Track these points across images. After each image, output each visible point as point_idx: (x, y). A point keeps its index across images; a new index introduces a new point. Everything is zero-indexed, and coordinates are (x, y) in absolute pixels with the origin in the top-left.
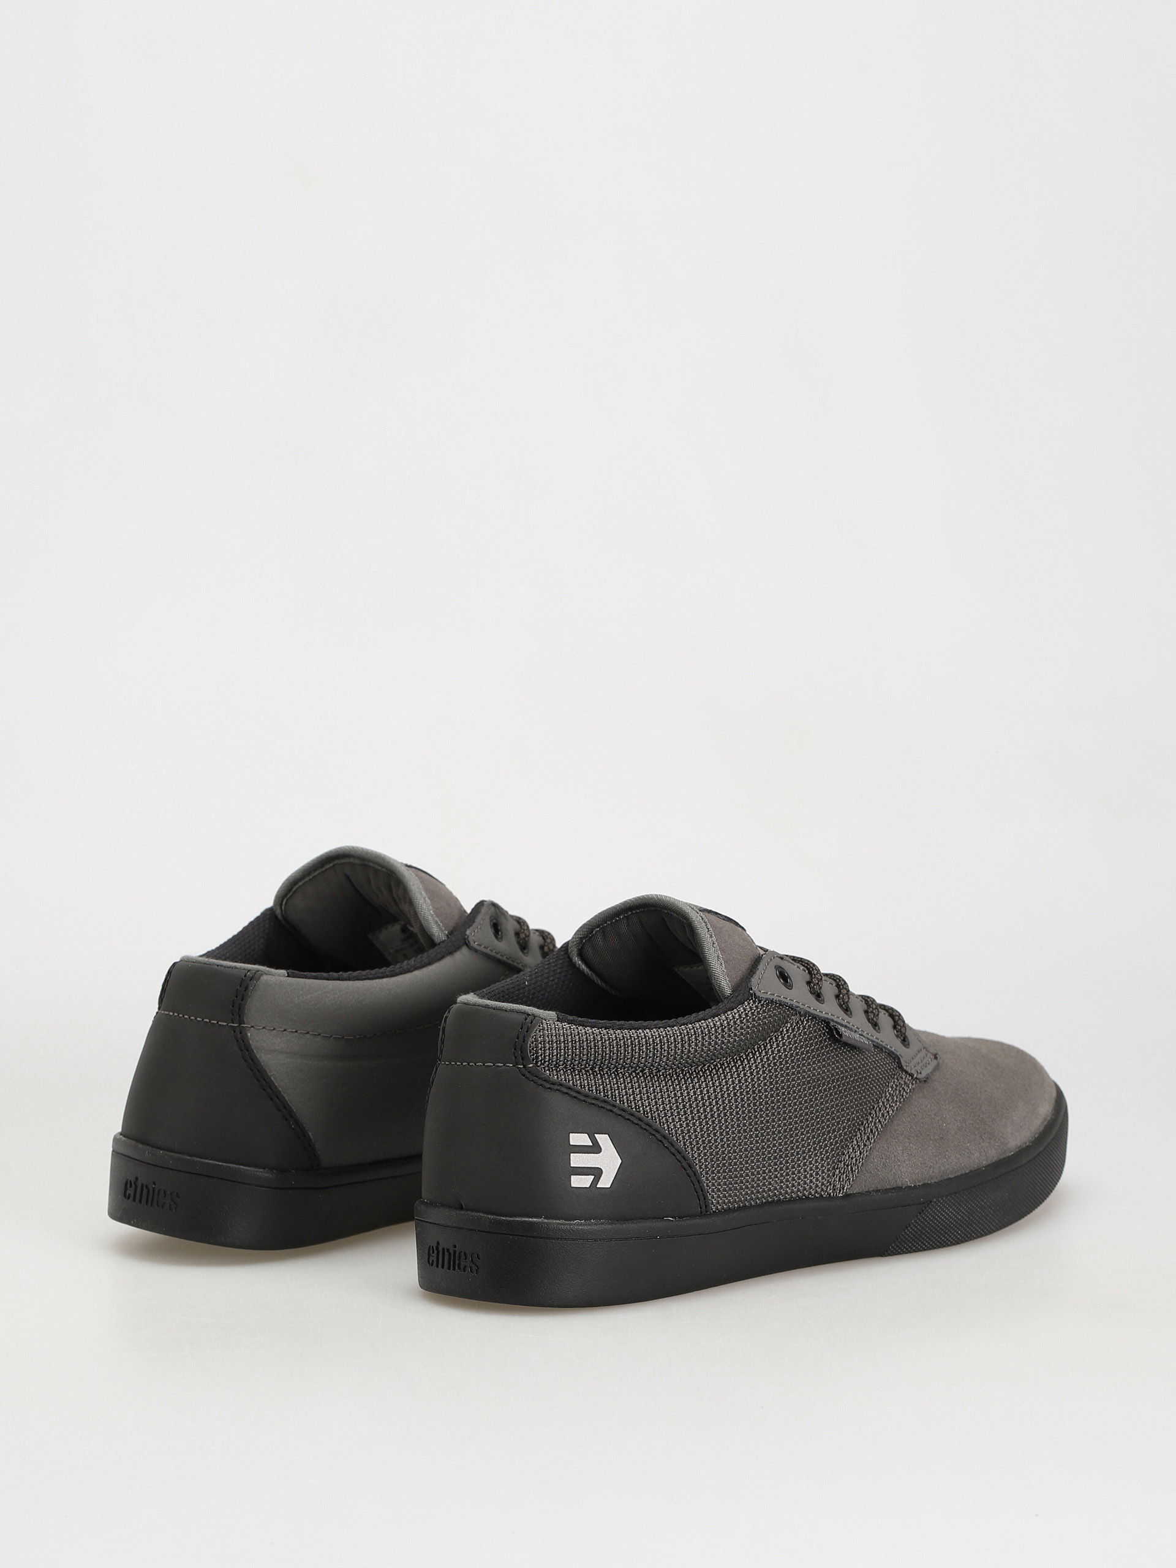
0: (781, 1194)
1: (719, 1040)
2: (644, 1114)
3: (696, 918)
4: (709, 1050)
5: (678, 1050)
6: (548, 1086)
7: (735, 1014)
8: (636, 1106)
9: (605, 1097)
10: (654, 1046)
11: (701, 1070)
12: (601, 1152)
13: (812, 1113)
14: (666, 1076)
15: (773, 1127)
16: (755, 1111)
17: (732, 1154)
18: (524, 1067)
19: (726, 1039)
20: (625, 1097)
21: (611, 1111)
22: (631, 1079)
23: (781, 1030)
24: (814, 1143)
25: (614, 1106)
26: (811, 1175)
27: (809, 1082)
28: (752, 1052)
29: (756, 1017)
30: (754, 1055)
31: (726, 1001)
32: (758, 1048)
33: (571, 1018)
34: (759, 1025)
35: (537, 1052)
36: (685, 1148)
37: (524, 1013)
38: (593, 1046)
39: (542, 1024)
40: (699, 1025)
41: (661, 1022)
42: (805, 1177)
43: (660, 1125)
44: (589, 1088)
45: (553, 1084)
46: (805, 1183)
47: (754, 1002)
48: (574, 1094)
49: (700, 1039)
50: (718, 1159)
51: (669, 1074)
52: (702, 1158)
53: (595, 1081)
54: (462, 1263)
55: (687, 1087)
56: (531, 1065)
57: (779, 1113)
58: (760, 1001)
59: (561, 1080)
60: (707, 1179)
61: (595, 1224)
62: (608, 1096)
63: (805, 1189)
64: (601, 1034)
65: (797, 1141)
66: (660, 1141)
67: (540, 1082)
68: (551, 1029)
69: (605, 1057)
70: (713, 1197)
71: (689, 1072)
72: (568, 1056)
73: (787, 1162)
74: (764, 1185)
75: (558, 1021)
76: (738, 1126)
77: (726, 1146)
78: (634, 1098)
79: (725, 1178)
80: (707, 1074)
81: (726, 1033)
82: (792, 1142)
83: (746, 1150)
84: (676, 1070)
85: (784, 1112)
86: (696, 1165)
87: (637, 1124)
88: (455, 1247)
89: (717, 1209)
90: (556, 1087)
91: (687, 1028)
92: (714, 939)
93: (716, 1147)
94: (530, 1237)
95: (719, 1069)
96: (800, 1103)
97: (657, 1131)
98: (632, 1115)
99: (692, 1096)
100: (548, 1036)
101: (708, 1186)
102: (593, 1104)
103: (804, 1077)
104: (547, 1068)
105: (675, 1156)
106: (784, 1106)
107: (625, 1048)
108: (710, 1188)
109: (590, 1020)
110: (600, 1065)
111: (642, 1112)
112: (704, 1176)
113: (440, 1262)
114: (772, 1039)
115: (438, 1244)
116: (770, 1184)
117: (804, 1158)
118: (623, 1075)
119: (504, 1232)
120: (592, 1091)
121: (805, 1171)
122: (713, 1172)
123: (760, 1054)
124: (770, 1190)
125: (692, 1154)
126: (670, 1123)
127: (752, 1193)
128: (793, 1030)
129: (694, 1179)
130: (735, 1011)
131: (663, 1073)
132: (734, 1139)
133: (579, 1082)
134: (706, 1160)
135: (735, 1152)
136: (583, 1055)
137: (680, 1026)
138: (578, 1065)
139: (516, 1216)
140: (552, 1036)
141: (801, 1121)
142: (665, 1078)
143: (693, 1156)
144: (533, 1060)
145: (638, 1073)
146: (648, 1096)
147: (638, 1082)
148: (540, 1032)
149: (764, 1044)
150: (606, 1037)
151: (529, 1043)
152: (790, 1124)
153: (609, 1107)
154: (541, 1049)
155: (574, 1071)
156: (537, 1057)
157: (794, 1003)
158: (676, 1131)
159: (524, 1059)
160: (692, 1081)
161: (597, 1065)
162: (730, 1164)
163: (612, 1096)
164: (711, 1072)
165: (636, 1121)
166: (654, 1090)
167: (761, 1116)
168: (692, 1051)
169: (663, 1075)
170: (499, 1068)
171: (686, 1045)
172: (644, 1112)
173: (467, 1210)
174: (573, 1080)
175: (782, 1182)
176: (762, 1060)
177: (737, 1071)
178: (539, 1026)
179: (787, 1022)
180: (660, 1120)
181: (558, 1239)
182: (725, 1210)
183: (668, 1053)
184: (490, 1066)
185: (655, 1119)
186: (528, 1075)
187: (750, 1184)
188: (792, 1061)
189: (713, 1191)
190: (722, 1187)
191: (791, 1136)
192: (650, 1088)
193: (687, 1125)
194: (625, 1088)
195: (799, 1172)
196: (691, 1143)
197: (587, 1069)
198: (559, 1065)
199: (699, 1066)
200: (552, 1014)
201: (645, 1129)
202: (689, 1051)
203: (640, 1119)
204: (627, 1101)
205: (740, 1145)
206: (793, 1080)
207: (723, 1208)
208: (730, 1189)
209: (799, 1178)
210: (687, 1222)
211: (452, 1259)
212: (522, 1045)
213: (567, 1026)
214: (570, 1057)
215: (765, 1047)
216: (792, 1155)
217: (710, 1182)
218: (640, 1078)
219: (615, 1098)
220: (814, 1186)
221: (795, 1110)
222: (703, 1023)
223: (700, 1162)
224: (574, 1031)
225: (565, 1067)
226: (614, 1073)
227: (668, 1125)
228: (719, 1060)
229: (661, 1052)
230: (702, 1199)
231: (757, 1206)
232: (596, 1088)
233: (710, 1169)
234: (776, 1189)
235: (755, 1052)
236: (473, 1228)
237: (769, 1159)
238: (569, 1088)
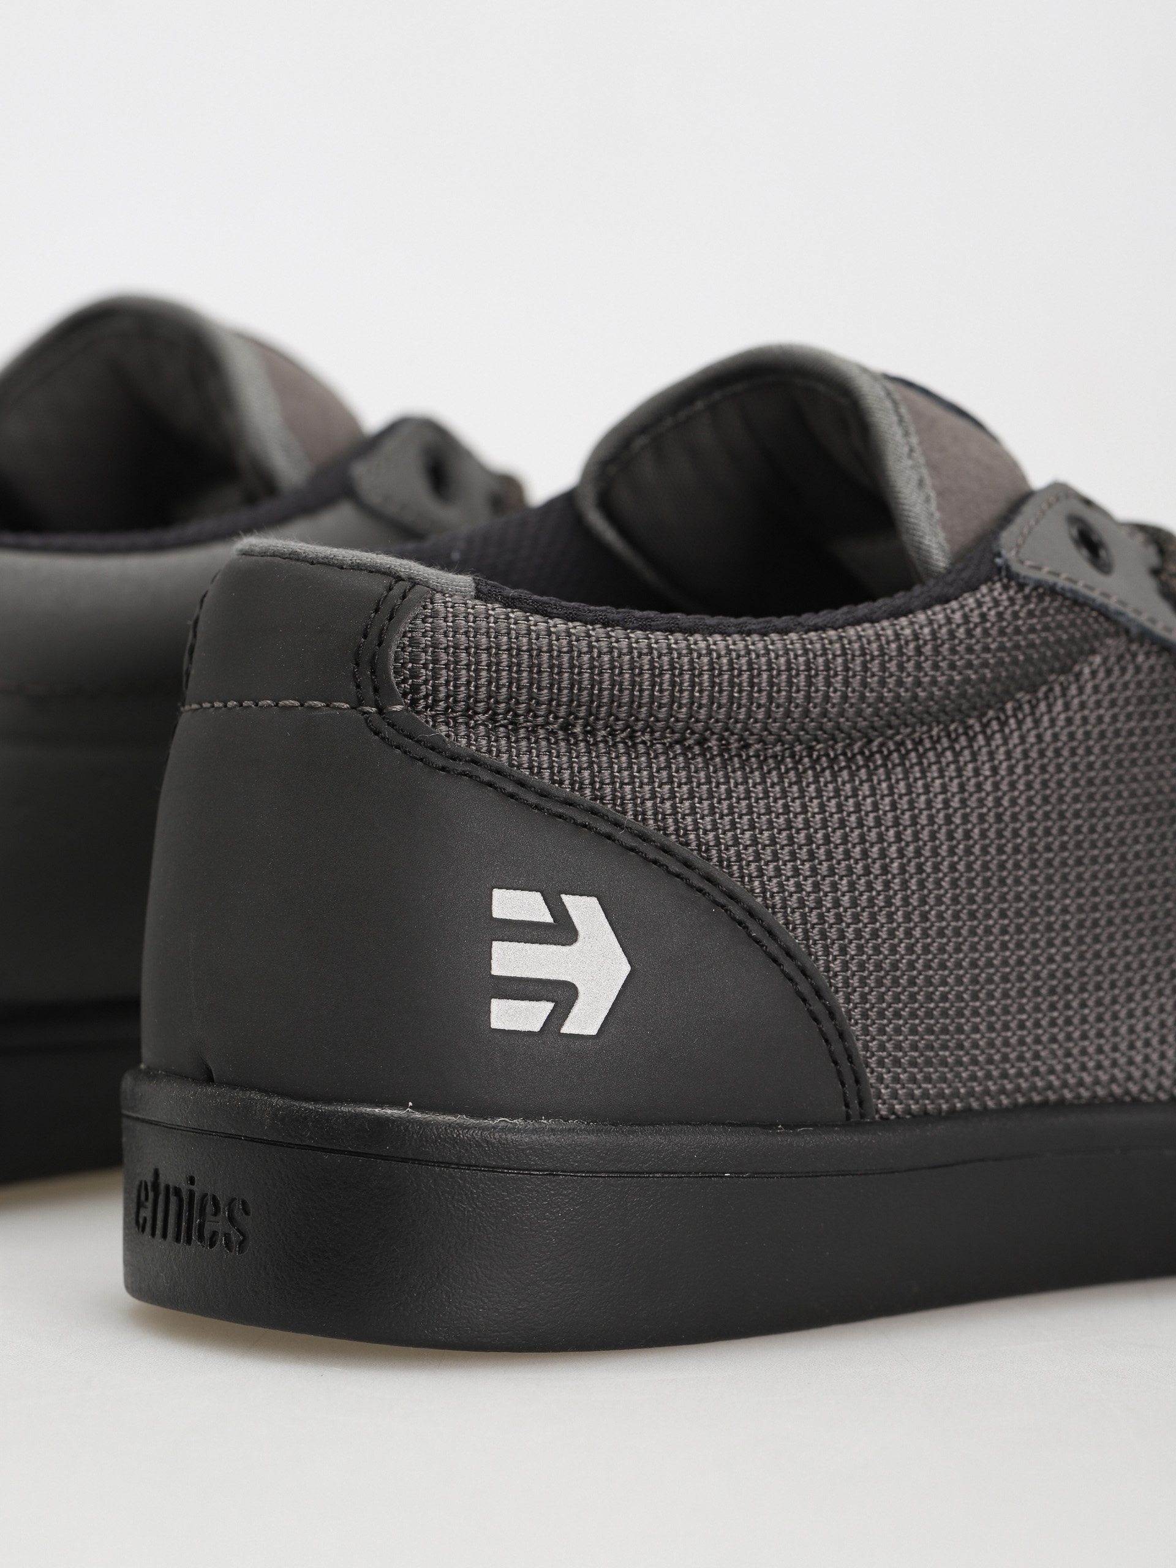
0: (1065, 1084)
1: (909, 675)
2: (699, 850)
3: (874, 397)
4: (881, 698)
5: (798, 691)
6: (440, 762)
7: (953, 612)
8: (677, 830)
9: (595, 799)
10: (732, 677)
11: (862, 753)
12: (576, 941)
13: (1152, 885)
14: (766, 759)
15: (1049, 911)
16: (1002, 866)
17: (936, 971)
18: (380, 711)
19: (926, 675)
20: (649, 804)
21: (609, 837)
22: (668, 761)
23: (1077, 668)
24: (1157, 962)
25: (617, 824)
26: (1147, 1043)
27: (1146, 808)
28: (998, 719)
29: (1009, 624)
30: (1003, 724)
31: (931, 582)
32: (1015, 710)
33: (512, 593)
34: (1017, 647)
35: (414, 675)
36: (808, 947)
37: (387, 573)
38: (566, 665)
39: (432, 603)
40: (857, 632)
41: (754, 621)
42: (1132, 1046)
43: (743, 882)
44: (552, 774)
45: (455, 757)
46: (1131, 1062)
47: (1006, 588)
48: (511, 788)
49: (858, 669)
50: (895, 982)
51: (775, 756)
52: (853, 975)
53: (570, 758)
54: (207, 1224)
55: (819, 791)
56: (398, 708)
57: (1065, 878)
58: (1021, 587)
59: (478, 750)
60: (865, 1031)
61: (553, 1130)
62: (602, 798)
63: (1129, 1078)
64: (589, 636)
65: (1112, 954)
66: (740, 923)
67: (419, 751)
68: (455, 616)
69: (600, 695)
70: (881, 1079)
71: (827, 755)
72: (498, 687)
73: (1083, 1005)
74: (1021, 1058)
75: (477, 597)
76: (955, 900)
77: (918, 948)
78: (674, 807)
79: (913, 1031)
80: (874, 762)
81: (927, 659)
82: (1097, 955)
83: (974, 964)
84: (792, 747)
85: (1080, 877)
86: (837, 992)
87: (678, 876)
88: (192, 1181)
89: (892, 1111)
90: (461, 767)
91: (822, 639)
92: (914, 440)
93: (893, 950)
94: (377, 1156)
95: (908, 752)
96: (1123, 858)
97: (731, 896)
98: (665, 850)
99: (831, 815)
100: (446, 635)
101: (866, 1048)
102: (560, 816)
103: (1133, 794)
104: (441, 719)
105: (780, 965)
106: (1079, 862)
107: (653, 675)
108: (873, 1055)
109: (564, 603)
110: (586, 718)
111: (694, 845)
112: (856, 1023)
113: (159, 1224)
114: (1051, 690)
115: (156, 1173)
116: (1037, 1056)
117: (1130, 998)
118: (648, 748)
119: (307, 1142)
120: (561, 782)
121: (1131, 1030)
122: (881, 1014)
123: (1020, 723)
124: (1036, 1072)
125: (827, 962)
126: (770, 880)
127: (989, 1076)
128: (1109, 672)
129: (828, 1026)
130: (954, 604)
131: (757, 751)
132: (941, 933)
133: (525, 758)
134: (863, 982)
135: (943, 966)
136: (539, 689)
137: (806, 632)
138: (526, 715)
139: (341, 1100)
140: (455, 632)
141: (1124, 905)
142: (761, 764)
143: (828, 969)
144: (405, 695)
145: (690, 748)
146: (712, 807)
147: (687, 767)
148: (424, 621)
149: (1029, 702)
150: (603, 644)
151: (394, 648)
152: (1095, 908)
153: (605, 828)
154: (425, 666)
155: (516, 730)
156: (415, 689)
157: (1113, 603)
158: (784, 900)
159: (380, 691)
160: (835, 776)
161: (577, 718)
162: (929, 997)
163: (614, 799)
164: (886, 758)
165: (675, 867)
166: (729, 792)
167: (1017, 881)
168: (836, 697)
169: (757, 756)
170: (316, 713)
171: (820, 680)
172: (699, 845)
173: (221, 1084)
174: (509, 751)
175: (1068, 1054)
176: (1023, 739)
177: (956, 761)
178: (425, 607)
179: (1093, 651)
180: (741, 868)
181: (448, 1165)
182: (914, 1116)
183: (770, 699)
184: (293, 707)
185: (729, 866)
186: (387, 731)
187: (983, 1052)
188: (1104, 750)
189: (881, 1063)
190: (905, 1055)
191: (1096, 939)
192: (717, 787)
193: (817, 886)
194: (651, 781)
195: (1115, 1032)
196: (824, 935)
197: (550, 727)
198: (476, 713)
199: (853, 741)
200: (465, 581)
201: (700, 890)
202: (827, 698)
203: (687, 864)
204: (655, 814)
205: (958, 949)
206: (1105, 797)
207: (908, 1111)
208: (928, 1062)
209: (1115, 1048)
210: (807, 1140)
211: (185, 1215)
212: (374, 655)
213: (498, 610)
214: (504, 690)
215: (1034, 708)
216: (1098, 987)
217: (873, 1039)
218: (693, 758)
219: (622, 804)
220: (1153, 1072)
221: (1109, 875)
222: (868, 630)
223: (846, 984)
224: (516, 623)
225: (493, 719)
226: (623, 741)
227: (762, 883)
228: (909, 730)
229: (751, 692)
230: (850, 1080)
231: (1001, 1111)
232: (572, 775)
233: (873, 1007)
234: (1052, 1071)
235: (1007, 718)
236: (233, 1132)
237: (1037, 992)
238: (498, 772)
